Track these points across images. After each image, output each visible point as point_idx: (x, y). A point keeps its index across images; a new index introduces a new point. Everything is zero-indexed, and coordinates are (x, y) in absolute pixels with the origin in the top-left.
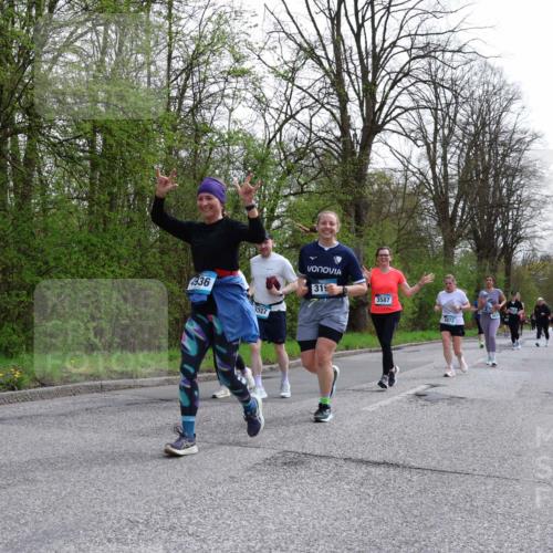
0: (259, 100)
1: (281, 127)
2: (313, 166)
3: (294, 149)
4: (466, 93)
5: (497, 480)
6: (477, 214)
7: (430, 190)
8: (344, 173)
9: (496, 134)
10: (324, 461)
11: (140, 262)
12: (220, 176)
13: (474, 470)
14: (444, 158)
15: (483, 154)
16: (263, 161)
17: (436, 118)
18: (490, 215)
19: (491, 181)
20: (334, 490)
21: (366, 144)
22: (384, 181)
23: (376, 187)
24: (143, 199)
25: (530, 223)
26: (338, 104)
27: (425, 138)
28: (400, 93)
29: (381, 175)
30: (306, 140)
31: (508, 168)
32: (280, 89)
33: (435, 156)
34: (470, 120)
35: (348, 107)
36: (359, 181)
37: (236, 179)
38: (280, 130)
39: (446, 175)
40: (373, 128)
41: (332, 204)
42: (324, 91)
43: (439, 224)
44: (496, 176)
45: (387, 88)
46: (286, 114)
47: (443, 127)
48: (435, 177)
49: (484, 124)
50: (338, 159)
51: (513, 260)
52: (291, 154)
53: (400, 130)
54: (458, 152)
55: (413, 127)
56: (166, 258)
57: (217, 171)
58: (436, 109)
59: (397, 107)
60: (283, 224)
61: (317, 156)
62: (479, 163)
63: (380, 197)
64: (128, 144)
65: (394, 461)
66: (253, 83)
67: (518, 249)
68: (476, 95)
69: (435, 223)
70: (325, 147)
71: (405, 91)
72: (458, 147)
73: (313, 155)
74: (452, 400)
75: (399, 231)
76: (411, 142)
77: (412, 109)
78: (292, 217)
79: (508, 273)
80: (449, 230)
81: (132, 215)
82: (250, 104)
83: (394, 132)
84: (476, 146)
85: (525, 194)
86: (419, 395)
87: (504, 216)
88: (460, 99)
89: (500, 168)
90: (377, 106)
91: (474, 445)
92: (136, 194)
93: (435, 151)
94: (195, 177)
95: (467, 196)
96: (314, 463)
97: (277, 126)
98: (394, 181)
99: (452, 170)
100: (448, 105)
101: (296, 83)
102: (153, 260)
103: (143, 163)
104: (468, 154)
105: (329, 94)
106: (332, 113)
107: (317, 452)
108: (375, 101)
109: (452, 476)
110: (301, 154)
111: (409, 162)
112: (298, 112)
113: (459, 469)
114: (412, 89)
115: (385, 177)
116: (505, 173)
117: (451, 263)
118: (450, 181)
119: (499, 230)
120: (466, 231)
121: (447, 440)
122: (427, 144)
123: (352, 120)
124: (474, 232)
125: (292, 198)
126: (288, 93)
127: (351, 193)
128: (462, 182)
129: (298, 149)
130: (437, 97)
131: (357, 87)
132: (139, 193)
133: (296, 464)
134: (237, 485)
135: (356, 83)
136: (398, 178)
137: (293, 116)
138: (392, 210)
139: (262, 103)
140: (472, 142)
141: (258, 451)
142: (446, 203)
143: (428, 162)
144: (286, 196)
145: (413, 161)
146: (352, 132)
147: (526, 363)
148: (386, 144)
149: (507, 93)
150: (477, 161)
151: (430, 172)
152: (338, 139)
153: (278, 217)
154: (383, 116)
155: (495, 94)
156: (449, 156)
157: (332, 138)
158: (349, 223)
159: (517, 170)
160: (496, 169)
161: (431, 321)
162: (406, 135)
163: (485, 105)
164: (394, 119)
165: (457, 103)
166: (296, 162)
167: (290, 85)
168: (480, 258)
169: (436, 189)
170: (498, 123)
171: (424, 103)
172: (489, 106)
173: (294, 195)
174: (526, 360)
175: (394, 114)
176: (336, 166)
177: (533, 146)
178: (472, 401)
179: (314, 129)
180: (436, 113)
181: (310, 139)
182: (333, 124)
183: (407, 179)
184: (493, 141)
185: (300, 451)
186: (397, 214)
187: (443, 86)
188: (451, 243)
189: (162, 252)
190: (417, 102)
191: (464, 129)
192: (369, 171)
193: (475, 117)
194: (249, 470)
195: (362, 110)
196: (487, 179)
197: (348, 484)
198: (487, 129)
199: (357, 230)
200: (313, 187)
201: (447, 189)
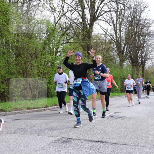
0: (52, 8)
1: (60, 18)
2: (72, 33)
3: (65, 27)
4: (128, 5)
5: (140, 147)
6: (132, 50)
7: (115, 41)
8: (83, 35)
9: (139, 21)
10: (77, 141)
11: (8, 68)
12: (38, 36)
13: (132, 143)
14: (120, 30)
15: (134, 28)
16: (53, 31)
17: (117, 15)
18: (136, 50)
19: (137, 38)
20: (80, 152)
21: (91, 25)
22: (98, 38)
23: (95, 40)
24: (9, 45)
25: (151, 53)
26: (81, 10)
27: (113, 22)
28: (104, 6)
29: (97, 36)
30: (69, 23)
31: (143, 33)
32: (60, 4)
33: (116, 29)
34: (130, 15)
35: (85, 11)
36: (89, 39)
37: (43, 37)
38: (60, 19)
39: (120, 36)
40: (94, 18)
41: (79, 47)
42: (76, 5)
43: (118, 54)
44: (139, 36)
45: (99, 4)
46: (62, 13)
47: (119, 18)
48: (116, 37)
49: (135, 17)
50: (81, 30)
51: (145, 67)
52: (64, 28)
53: (104, 19)
54: (125, 27)
55: (109, 18)
56: (18, 67)
57: (37, 35)
58: (117, 12)
59: (103, 11)
60: (61, 54)
61: (73, 29)
62: (133, 31)
63: (97, 44)
64: (2, 24)
65: (102, 140)
66: (50, 1)
67: (147, 63)
68: (132, 6)
69: (116, 53)
70: (76, 26)
71: (106, 5)
72: (125, 26)
73: (72, 29)
74: (123, 118)
75: (103, 56)
76: (108, 24)
77: (108, 11)
78: (64, 52)
79: (143, 72)
80: (121, 56)
81: (4, 51)
82: (49, 9)
83: (101, 20)
84: (132, 25)
85: (149, 43)
86: (111, 116)
87: (142, 51)
88: (126, 8)
89: (140, 33)
90: (95, 10)
91: (131, 134)
92: (6, 43)
93: (117, 27)
94: (28, 37)
95: (128, 44)
96: (73, 142)
97: (59, 18)
98: (102, 38)
99: (123, 34)
100: (121, 10)
101: (65, 2)
102: (12, 68)
103: (8, 31)
104: (129, 28)
105: (78, 6)
106: (79, 13)
107: (74, 138)
108: (95, 9)
109: (123, 146)
110: (68, 28)
111: (107, 31)
112: (66, 13)
113: (126, 143)
114: (108, 4)
115: (98, 37)
116: (142, 35)
117: (122, 68)
118: (122, 38)
119: (140, 56)
120: (128, 56)
121: (121, 132)
122: (114, 25)
123: (86, 16)
124: (131, 57)
125: (64, 45)
126: (63, 5)
127: (86, 43)
128: (126, 38)
129: (66, 27)
130: (118, 7)
131: (88, 3)
132: (7, 43)
133: (66, 142)
134: (44, 151)
135: (88, 2)
136: (103, 37)
137: (64, 14)
138: (101, 49)
139: (53, 10)
140: (130, 24)
141: (52, 138)
142: (120, 46)
143: (114, 31)
144: (62, 44)
145: (109, 31)
146: (86, 20)
147: (150, 104)
148: (99, 24)
149: (143, 5)
150: (132, 31)
151: (115, 35)
152: (81, 23)
153: (59, 52)
154: (97, 14)
155: (139, 6)
156: (122, 29)
157: (79, 22)
158: (85, 54)
159: (146, 34)
160: (139, 34)
161: (115, 89)
162: (106, 21)
163: (135, 10)
164: (102, 15)
165: (125, 9)
166: (66, 31)
167: (63, 2)
168: (133, 66)
169: (117, 41)
170: (140, 17)
171: (113, 9)
172: (137, 10)
173: (65, 43)
174: (150, 103)
175: (102, 14)
176: (80, 33)
177: (152, 25)
178: (130, 118)
179: (72, 19)
180: (117, 13)
181: (71, 23)
182: (79, 17)
183: (106, 38)
184: (138, 23)
185: (68, 137)
186: (103, 50)
187: (120, 3)
188: (122, 61)
189: (16, 65)
190: (110, 9)
191: (127, 19)
192: (93, 35)
193: (131, 14)
194: (49, 145)
195: (90, 12)
196: (136, 37)
197: (85, 149)
198: (136, 19)
199: (88, 56)
200: (72, 40)
201: (121, 41)
